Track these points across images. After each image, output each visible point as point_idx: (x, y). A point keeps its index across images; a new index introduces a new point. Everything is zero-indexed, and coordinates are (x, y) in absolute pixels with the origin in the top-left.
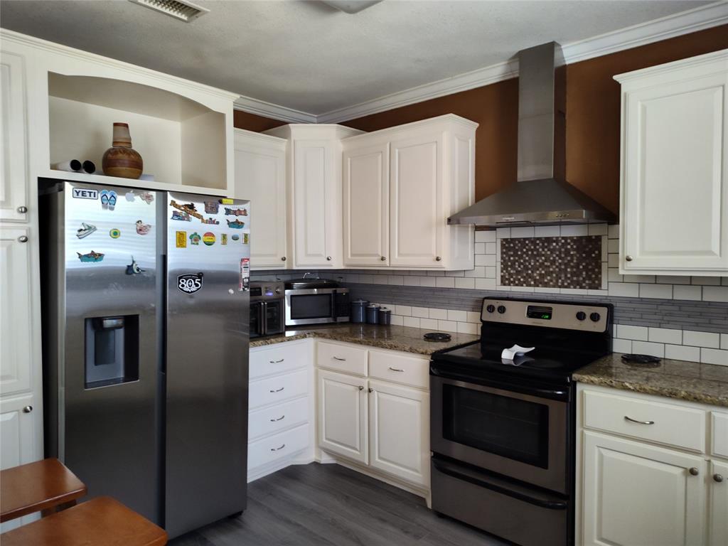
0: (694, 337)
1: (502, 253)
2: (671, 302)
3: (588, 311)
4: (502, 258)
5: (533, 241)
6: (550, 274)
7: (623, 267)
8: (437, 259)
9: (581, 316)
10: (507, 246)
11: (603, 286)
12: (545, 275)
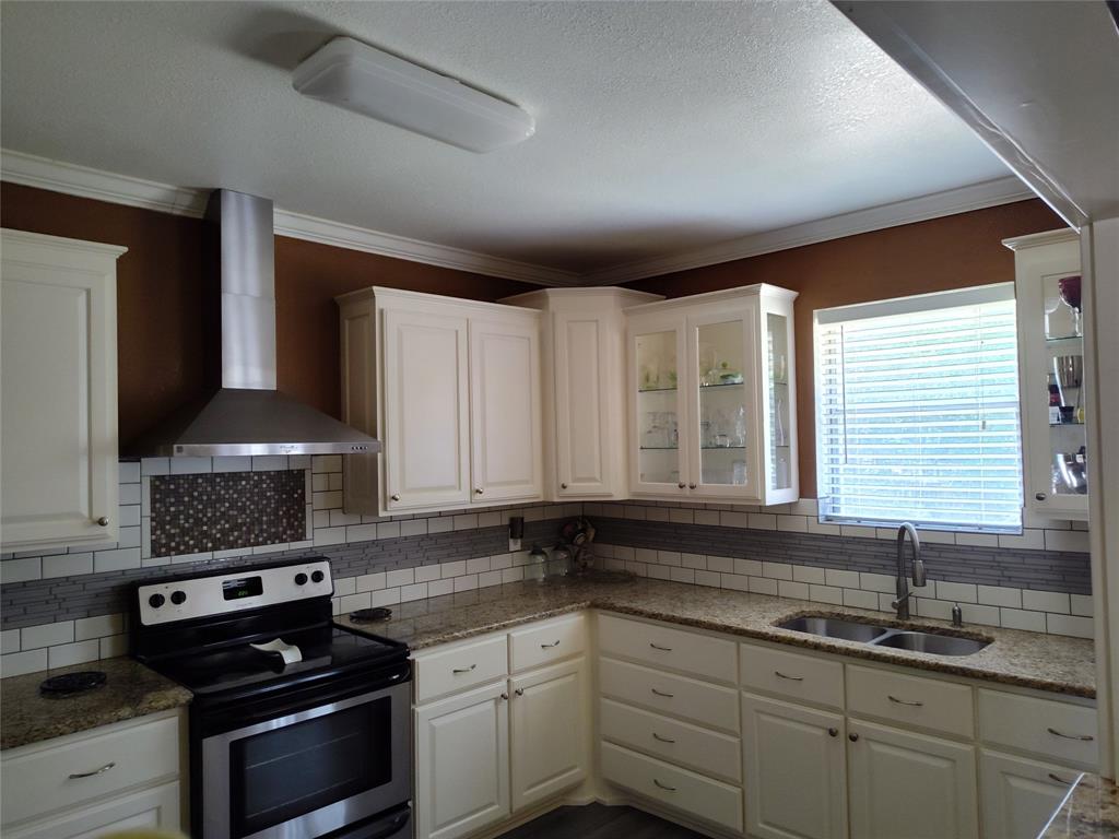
1: (153, 501)
3: (308, 569)
4: (153, 509)
6: (238, 527)
7: (385, 509)
8: (101, 522)
9: (301, 579)
10: (163, 488)
11: (309, 536)
12: (232, 530)
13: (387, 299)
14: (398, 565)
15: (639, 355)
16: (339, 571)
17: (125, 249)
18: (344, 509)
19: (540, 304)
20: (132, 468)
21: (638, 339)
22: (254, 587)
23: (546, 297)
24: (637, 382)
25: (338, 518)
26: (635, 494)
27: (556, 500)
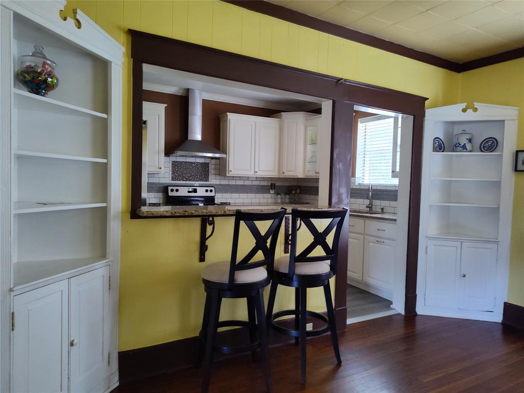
0: (243, 195)
1: (172, 167)
2: (244, 185)
3: (209, 189)
4: (172, 169)
5: (186, 163)
6: (192, 176)
7: (228, 174)
8: (160, 168)
9: (207, 191)
10: (175, 164)
11: (210, 180)
12: (190, 176)
13: (231, 116)
14: (234, 192)
15: (309, 133)
16: (217, 191)
17: (166, 105)
18: (219, 175)
19: (280, 117)
20: (168, 158)
21: (309, 128)
22: (195, 191)
23: (281, 115)
24: (309, 141)
25: (218, 177)
26: (306, 176)
27: (281, 177)
